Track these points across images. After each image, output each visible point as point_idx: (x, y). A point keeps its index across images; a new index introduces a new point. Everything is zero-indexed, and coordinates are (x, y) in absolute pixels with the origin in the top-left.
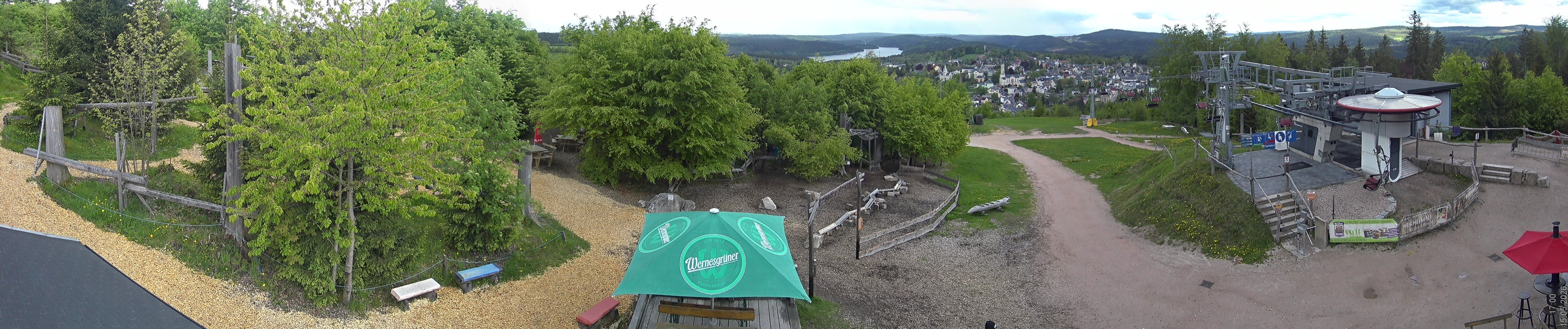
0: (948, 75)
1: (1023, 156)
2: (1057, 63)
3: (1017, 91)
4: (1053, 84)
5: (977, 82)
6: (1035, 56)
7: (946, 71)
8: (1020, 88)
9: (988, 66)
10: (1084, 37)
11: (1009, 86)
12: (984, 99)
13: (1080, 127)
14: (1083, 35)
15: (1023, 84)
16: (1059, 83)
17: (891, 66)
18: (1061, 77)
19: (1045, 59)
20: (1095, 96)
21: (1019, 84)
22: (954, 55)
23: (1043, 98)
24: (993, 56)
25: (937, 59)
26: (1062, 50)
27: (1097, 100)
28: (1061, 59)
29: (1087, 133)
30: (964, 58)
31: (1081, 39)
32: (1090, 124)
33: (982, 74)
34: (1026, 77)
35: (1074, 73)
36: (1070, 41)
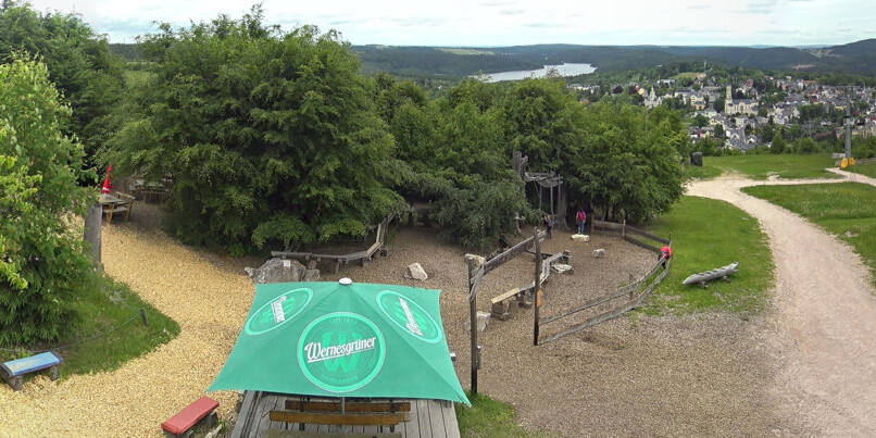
0: (655, 100)
1: (756, 207)
2: (801, 84)
3: (749, 122)
4: (796, 113)
5: (695, 110)
6: (771, 75)
7: (653, 94)
8: (752, 117)
9: (710, 88)
10: (836, 49)
11: (738, 115)
12: (704, 132)
13: (831, 170)
14: (835, 47)
15: (756, 113)
16: (803, 111)
17: (580, 88)
18: (805, 103)
19: (785, 79)
20: (852, 128)
21: (750, 112)
22: (664, 73)
23: (783, 132)
24: (716, 75)
25: (641, 79)
26: (807, 66)
27: (854, 133)
28: (806, 79)
29: (840, 176)
30: (677, 77)
31: (833, 52)
32: (844, 165)
33: (701, 99)
34: (760, 103)
35: (823, 97)
36: (819, 55)
